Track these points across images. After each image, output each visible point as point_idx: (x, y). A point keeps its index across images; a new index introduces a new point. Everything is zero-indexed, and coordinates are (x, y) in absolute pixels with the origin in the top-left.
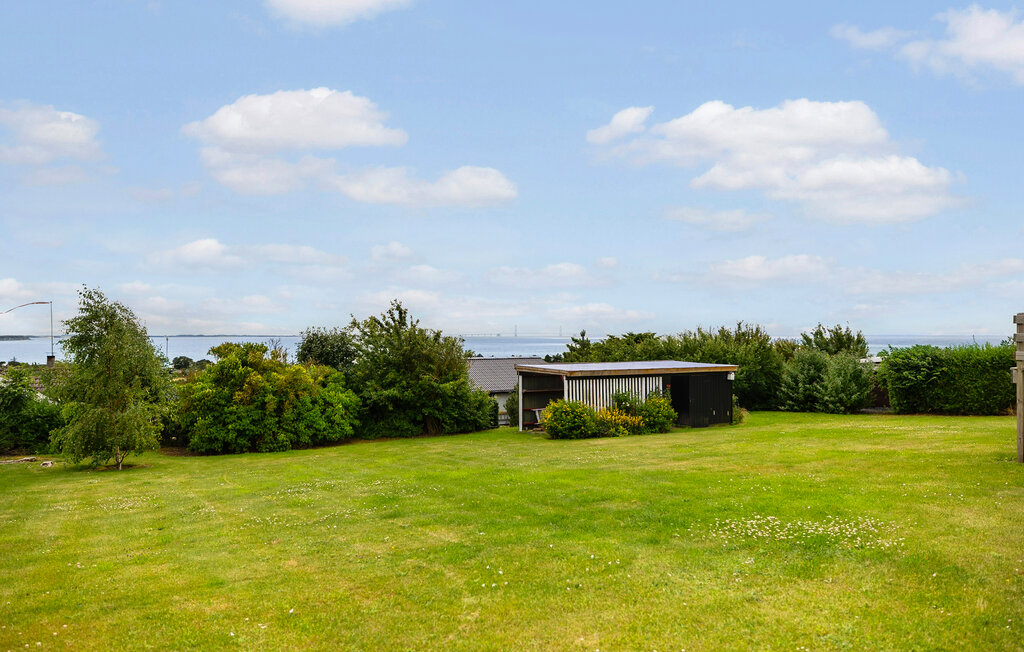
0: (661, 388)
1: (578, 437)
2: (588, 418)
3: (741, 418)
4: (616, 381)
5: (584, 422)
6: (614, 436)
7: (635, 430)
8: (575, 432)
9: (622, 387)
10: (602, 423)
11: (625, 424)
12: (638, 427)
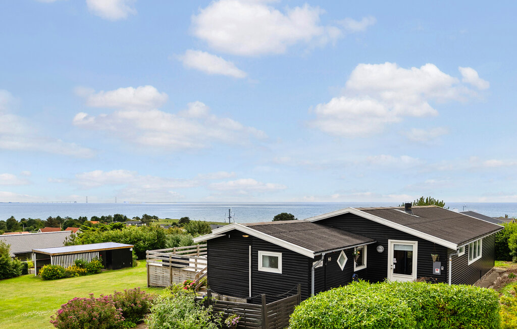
0: (98, 256)
1: (55, 279)
2: (60, 272)
3: (137, 264)
4: (76, 256)
5: (58, 273)
6: (73, 277)
7: (83, 274)
8: (54, 277)
9: (79, 258)
10: (68, 272)
11: (79, 272)
12: (84, 273)
